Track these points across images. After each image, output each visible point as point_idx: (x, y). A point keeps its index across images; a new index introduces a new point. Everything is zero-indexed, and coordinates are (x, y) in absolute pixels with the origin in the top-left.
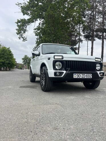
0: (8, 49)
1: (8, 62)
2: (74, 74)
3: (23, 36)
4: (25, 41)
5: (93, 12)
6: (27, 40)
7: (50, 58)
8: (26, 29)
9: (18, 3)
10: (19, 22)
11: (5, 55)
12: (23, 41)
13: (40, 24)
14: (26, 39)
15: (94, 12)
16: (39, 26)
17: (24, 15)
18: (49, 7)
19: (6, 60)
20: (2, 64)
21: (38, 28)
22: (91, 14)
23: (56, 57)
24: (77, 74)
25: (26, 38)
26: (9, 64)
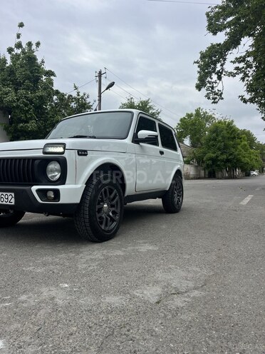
0: (229, 124)
1: (225, 157)
3: (216, 89)
6: (223, 99)
10: (203, 56)
12: (213, 103)
14: (222, 96)
17: (215, 34)
19: (220, 152)
20: (210, 162)
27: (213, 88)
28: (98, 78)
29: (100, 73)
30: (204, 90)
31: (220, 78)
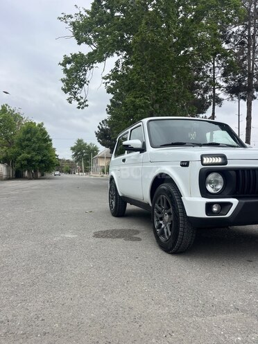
0: (39, 125)
1: (39, 158)
3: (78, 96)
4: (83, 108)
5: (248, 27)
6: (87, 106)
7: (188, 162)
8: (85, 79)
9: (63, 16)
11: (34, 142)
12: (79, 108)
13: (117, 64)
14: (87, 103)
15: (252, 29)
16: (115, 69)
17: (79, 44)
18: (144, 22)
19: (34, 153)
20: (26, 162)
21: (114, 75)
22: (243, 32)
23: (206, 160)
25: (85, 102)
26: (42, 161)
27: (75, 93)
30: (68, 93)
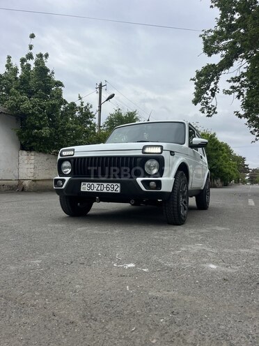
0: (212, 136)
2: (82, 183)
3: (210, 105)
4: (211, 116)
6: (216, 113)
8: (216, 87)
10: (199, 75)
14: (216, 111)
17: (210, 55)
23: (64, 154)
24: (87, 183)
25: (215, 109)
27: (207, 103)
28: (98, 90)
29: (101, 84)
30: (199, 104)
31: (213, 95)
